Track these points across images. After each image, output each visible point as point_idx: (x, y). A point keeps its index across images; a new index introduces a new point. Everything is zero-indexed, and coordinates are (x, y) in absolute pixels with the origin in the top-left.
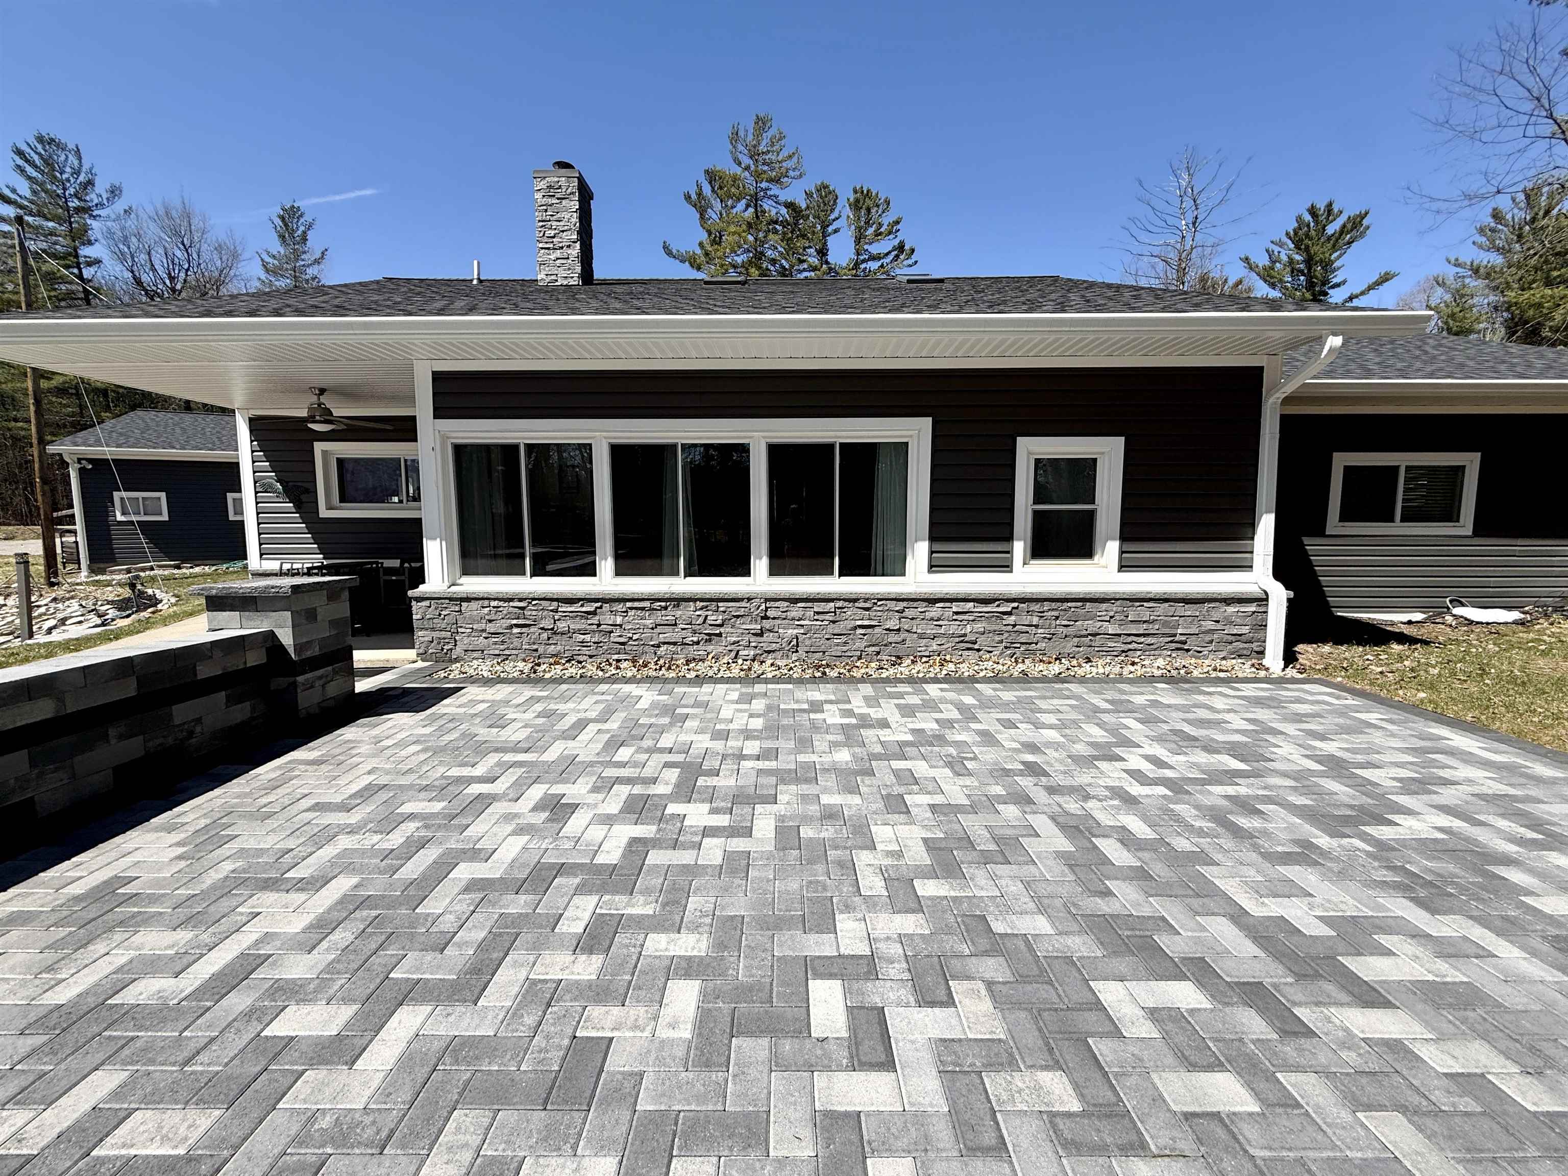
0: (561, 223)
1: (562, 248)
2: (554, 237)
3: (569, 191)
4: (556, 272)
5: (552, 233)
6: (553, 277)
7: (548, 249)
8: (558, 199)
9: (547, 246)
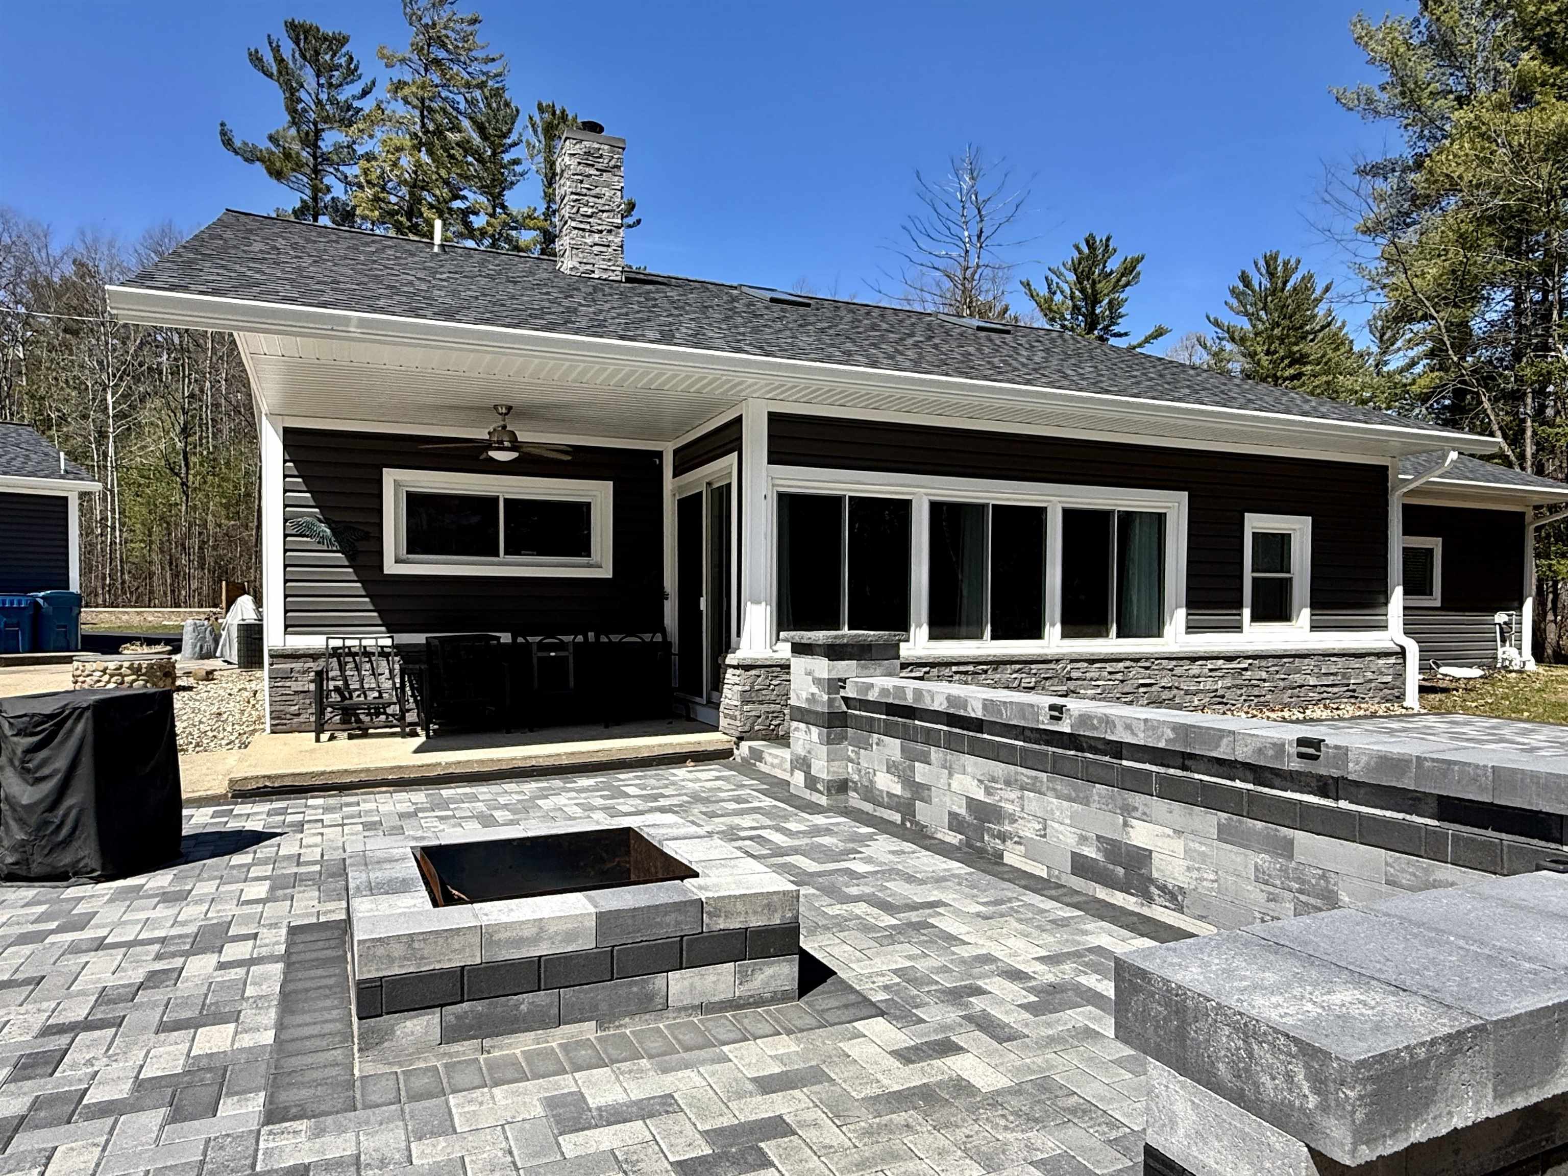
0: (599, 201)
1: (601, 232)
2: (590, 217)
3: (612, 163)
4: (592, 261)
5: (590, 211)
6: (589, 267)
7: (583, 230)
8: (597, 170)
9: (582, 226)
